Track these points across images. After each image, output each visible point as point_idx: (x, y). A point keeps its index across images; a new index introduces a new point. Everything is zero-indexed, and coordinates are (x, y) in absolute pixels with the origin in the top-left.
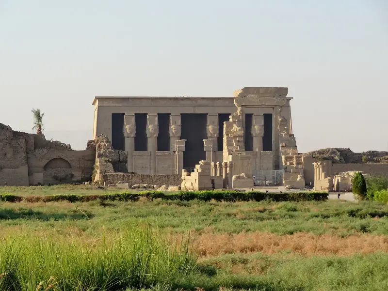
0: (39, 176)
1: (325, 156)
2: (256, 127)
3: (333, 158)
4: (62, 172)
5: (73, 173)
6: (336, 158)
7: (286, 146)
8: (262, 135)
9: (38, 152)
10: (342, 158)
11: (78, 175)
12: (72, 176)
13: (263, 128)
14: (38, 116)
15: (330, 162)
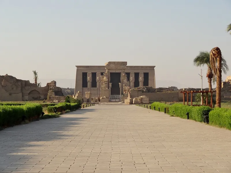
0: (27, 97)
1: (140, 90)
2: (140, 78)
3: (143, 90)
4: (36, 96)
5: (40, 96)
6: (144, 90)
7: (125, 85)
8: (143, 81)
9: (27, 88)
10: (147, 90)
11: (42, 97)
12: (40, 97)
13: (143, 78)
14: (35, 73)
15: (141, 92)
